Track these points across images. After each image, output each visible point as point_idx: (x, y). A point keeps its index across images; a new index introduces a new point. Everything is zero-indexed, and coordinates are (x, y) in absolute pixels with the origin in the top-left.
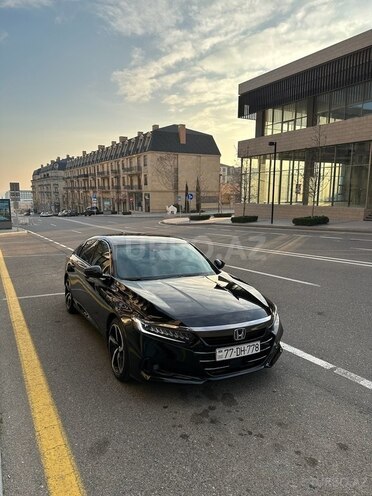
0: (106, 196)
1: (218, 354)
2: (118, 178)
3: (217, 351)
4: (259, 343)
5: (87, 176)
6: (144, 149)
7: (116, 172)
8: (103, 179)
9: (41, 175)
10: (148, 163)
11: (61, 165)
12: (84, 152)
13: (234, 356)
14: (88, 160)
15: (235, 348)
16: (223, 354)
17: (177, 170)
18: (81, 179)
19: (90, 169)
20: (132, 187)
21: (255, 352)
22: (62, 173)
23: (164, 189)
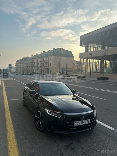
0: (38, 69)
1: (75, 123)
2: (42, 63)
3: (75, 122)
4: (89, 120)
5: (32, 63)
6: (50, 55)
7: (41, 62)
8: (37, 64)
9: (18, 62)
10: (52, 59)
11: (25, 59)
12: (32, 56)
13: (81, 124)
14: (33, 58)
15: (81, 121)
16: (77, 124)
17: (60, 62)
18: (31, 64)
19: (34, 61)
20: (46, 66)
21: (88, 123)
22: (25, 62)
23: (56, 67)
